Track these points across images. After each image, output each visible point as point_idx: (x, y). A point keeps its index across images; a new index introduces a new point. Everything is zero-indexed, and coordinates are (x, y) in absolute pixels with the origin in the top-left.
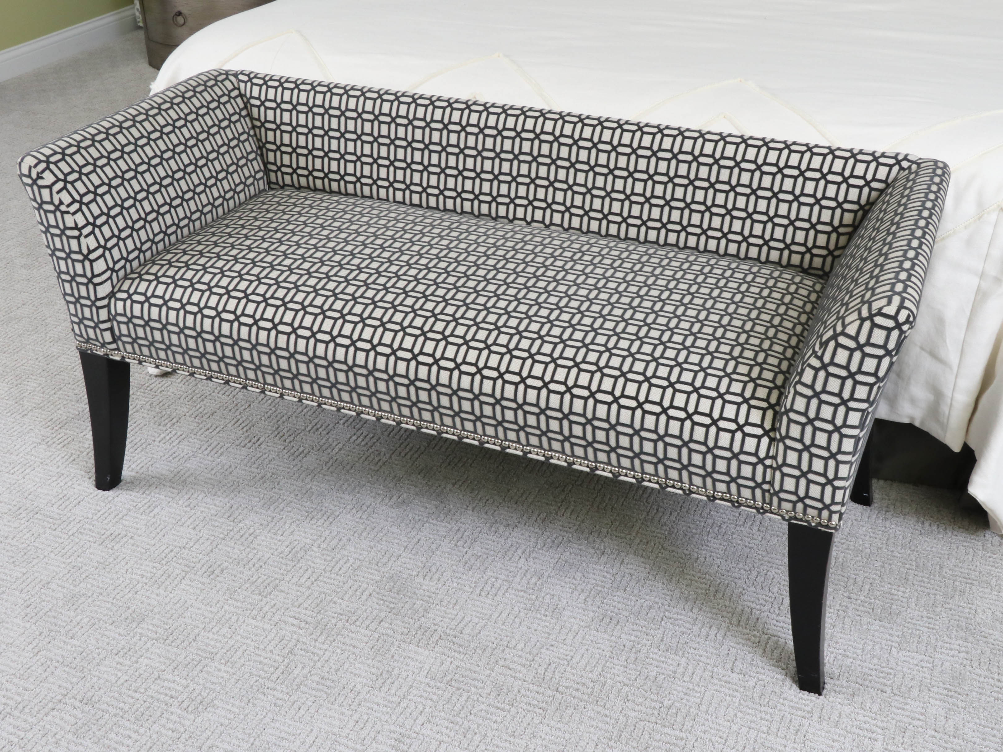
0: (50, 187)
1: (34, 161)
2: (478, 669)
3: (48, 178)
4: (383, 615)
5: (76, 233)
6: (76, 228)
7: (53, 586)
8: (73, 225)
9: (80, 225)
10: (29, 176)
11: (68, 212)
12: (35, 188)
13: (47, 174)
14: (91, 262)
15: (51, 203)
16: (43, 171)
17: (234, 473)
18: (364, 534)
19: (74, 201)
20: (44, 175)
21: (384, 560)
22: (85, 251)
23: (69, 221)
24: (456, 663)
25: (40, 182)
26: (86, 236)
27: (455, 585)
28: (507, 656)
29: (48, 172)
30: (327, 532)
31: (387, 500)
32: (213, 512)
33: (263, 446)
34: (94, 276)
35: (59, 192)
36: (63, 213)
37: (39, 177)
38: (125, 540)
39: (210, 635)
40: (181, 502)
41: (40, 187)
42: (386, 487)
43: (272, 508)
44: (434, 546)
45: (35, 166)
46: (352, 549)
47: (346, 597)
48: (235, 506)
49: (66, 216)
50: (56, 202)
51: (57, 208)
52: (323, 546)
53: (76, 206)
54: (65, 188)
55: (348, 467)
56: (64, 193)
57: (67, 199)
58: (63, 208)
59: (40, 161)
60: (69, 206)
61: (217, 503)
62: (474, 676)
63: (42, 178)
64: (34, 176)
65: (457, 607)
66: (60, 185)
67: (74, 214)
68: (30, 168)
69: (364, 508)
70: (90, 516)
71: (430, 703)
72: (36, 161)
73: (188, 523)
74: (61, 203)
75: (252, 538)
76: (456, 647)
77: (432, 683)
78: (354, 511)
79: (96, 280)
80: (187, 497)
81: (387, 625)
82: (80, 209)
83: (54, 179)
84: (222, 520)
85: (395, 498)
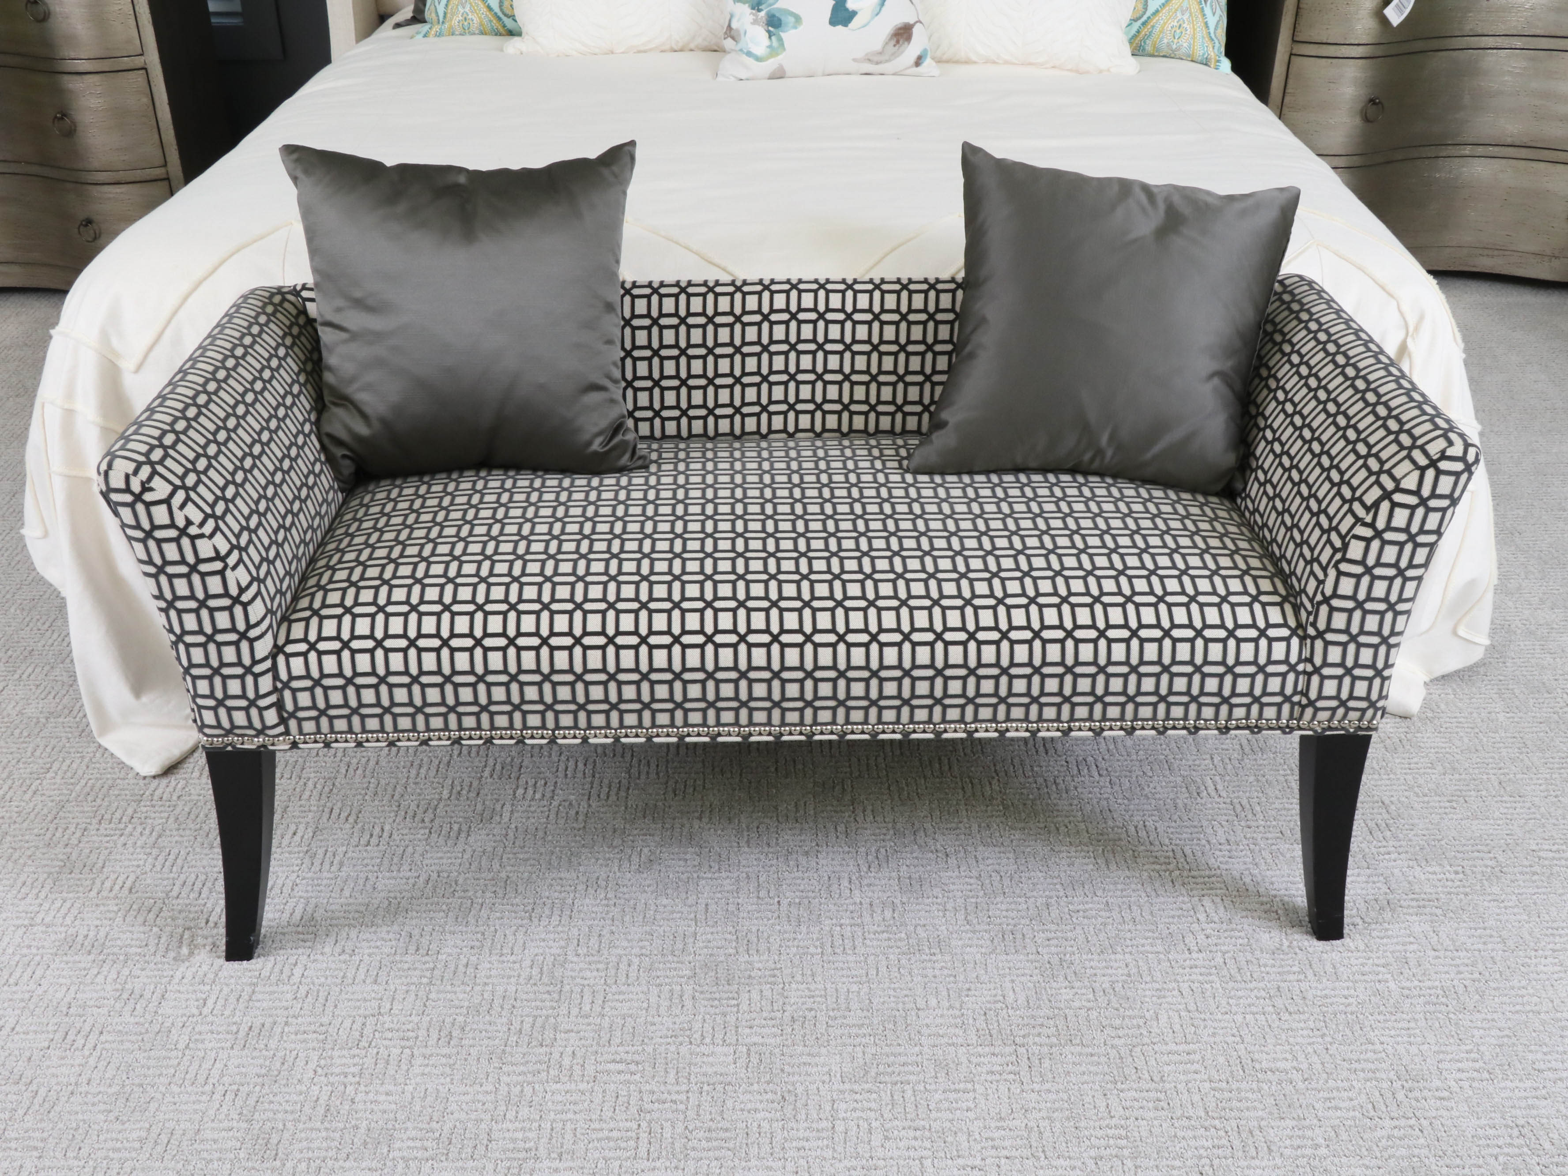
0: (167, 501)
1: (130, 467)
2: (902, 1049)
3: (161, 489)
4: (731, 1019)
5: (218, 565)
6: (218, 557)
7: (208, 1134)
8: (212, 554)
9: (223, 552)
10: (128, 490)
11: (202, 536)
12: (140, 508)
13: (157, 482)
14: (245, 605)
15: (173, 525)
16: (150, 479)
17: (380, 886)
18: (627, 918)
19: (207, 517)
20: (152, 484)
21: (679, 945)
22: (234, 591)
23: (205, 549)
24: (871, 1050)
25: (148, 497)
26: (234, 568)
27: (794, 950)
28: (927, 1021)
29: (157, 478)
30: (575, 931)
31: (626, 864)
32: (387, 950)
33: (395, 836)
34: (249, 627)
35: (182, 507)
36: (193, 538)
37: (146, 488)
38: (278, 1030)
39: (507, 1125)
40: (327, 950)
41: (148, 505)
42: (611, 846)
43: (472, 921)
44: (732, 908)
45: (136, 472)
46: (625, 944)
47: (662, 1011)
48: (416, 932)
49: (198, 542)
50: (181, 523)
51: (183, 532)
52: (582, 951)
53: (210, 525)
54: (188, 499)
55: (541, 834)
56: (190, 508)
57: (196, 516)
58: (193, 530)
59: (139, 465)
60: (201, 525)
61: (384, 935)
62: (902, 1059)
63: (151, 489)
64: (136, 487)
65: (819, 979)
66: (180, 496)
67: (211, 536)
68: (127, 477)
69: (603, 883)
70: (196, 1012)
71: (872, 1115)
72: (134, 465)
73: (361, 975)
74: (189, 523)
75: (470, 970)
76: (854, 1031)
77: (856, 1087)
78: (591, 891)
79: (253, 633)
80: (331, 940)
81: (748, 1031)
82: (217, 529)
83: (170, 488)
84: (408, 958)
85: (635, 859)
